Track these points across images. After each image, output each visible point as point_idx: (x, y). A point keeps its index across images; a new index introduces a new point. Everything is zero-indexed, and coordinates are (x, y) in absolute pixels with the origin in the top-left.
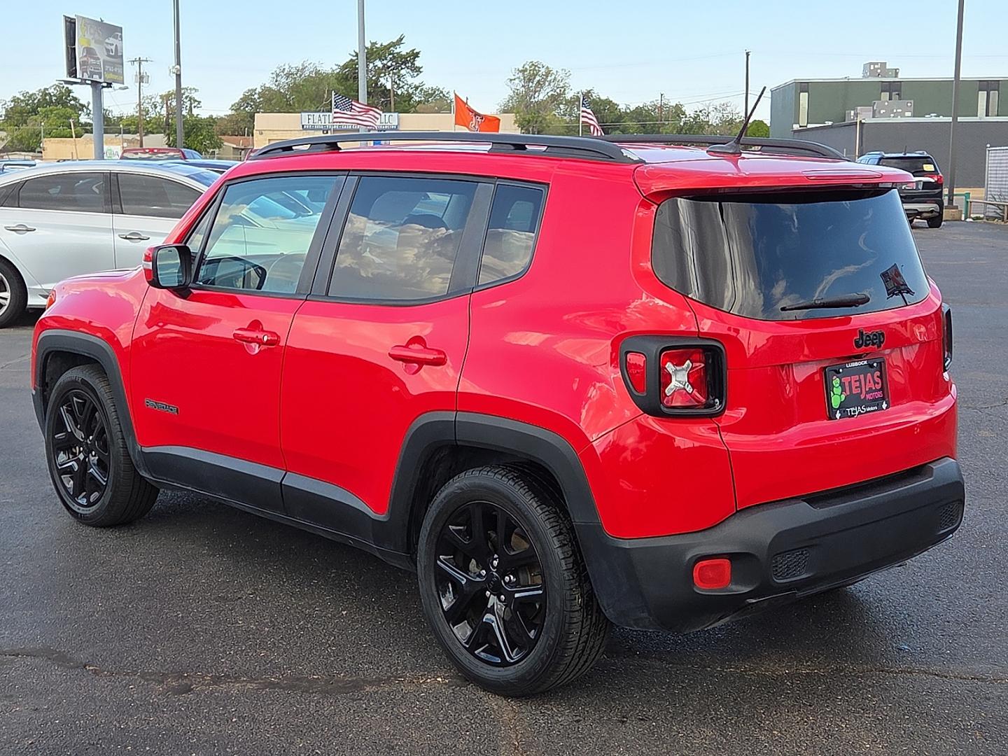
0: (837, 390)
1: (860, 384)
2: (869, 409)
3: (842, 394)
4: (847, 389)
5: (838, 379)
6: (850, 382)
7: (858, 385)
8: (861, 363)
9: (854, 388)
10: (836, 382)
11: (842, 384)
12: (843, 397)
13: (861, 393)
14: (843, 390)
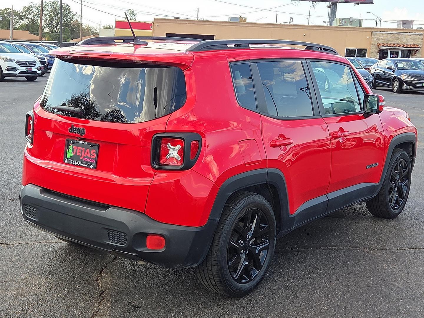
0: (71, 151)
1: (82, 152)
2: (82, 165)
3: (72, 153)
4: (75, 152)
5: (72, 146)
6: (77, 150)
7: (81, 152)
8: (84, 143)
9: (78, 153)
10: (71, 147)
11: (73, 149)
12: (72, 155)
13: (81, 156)
14: (73, 152)
